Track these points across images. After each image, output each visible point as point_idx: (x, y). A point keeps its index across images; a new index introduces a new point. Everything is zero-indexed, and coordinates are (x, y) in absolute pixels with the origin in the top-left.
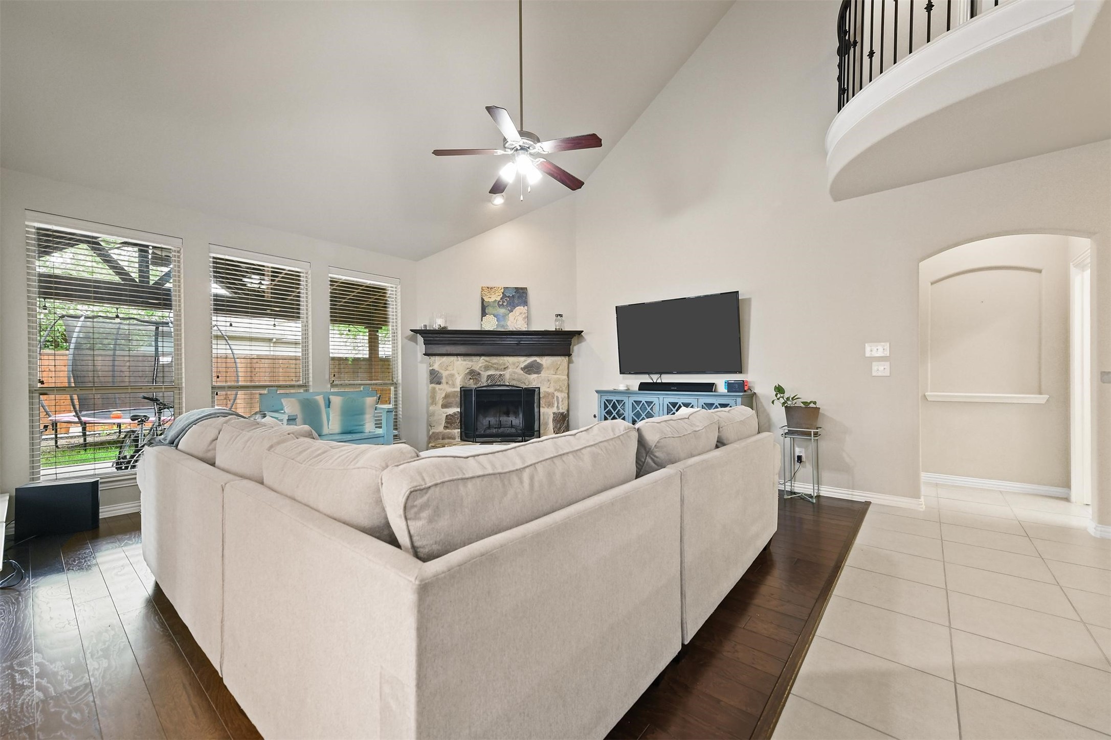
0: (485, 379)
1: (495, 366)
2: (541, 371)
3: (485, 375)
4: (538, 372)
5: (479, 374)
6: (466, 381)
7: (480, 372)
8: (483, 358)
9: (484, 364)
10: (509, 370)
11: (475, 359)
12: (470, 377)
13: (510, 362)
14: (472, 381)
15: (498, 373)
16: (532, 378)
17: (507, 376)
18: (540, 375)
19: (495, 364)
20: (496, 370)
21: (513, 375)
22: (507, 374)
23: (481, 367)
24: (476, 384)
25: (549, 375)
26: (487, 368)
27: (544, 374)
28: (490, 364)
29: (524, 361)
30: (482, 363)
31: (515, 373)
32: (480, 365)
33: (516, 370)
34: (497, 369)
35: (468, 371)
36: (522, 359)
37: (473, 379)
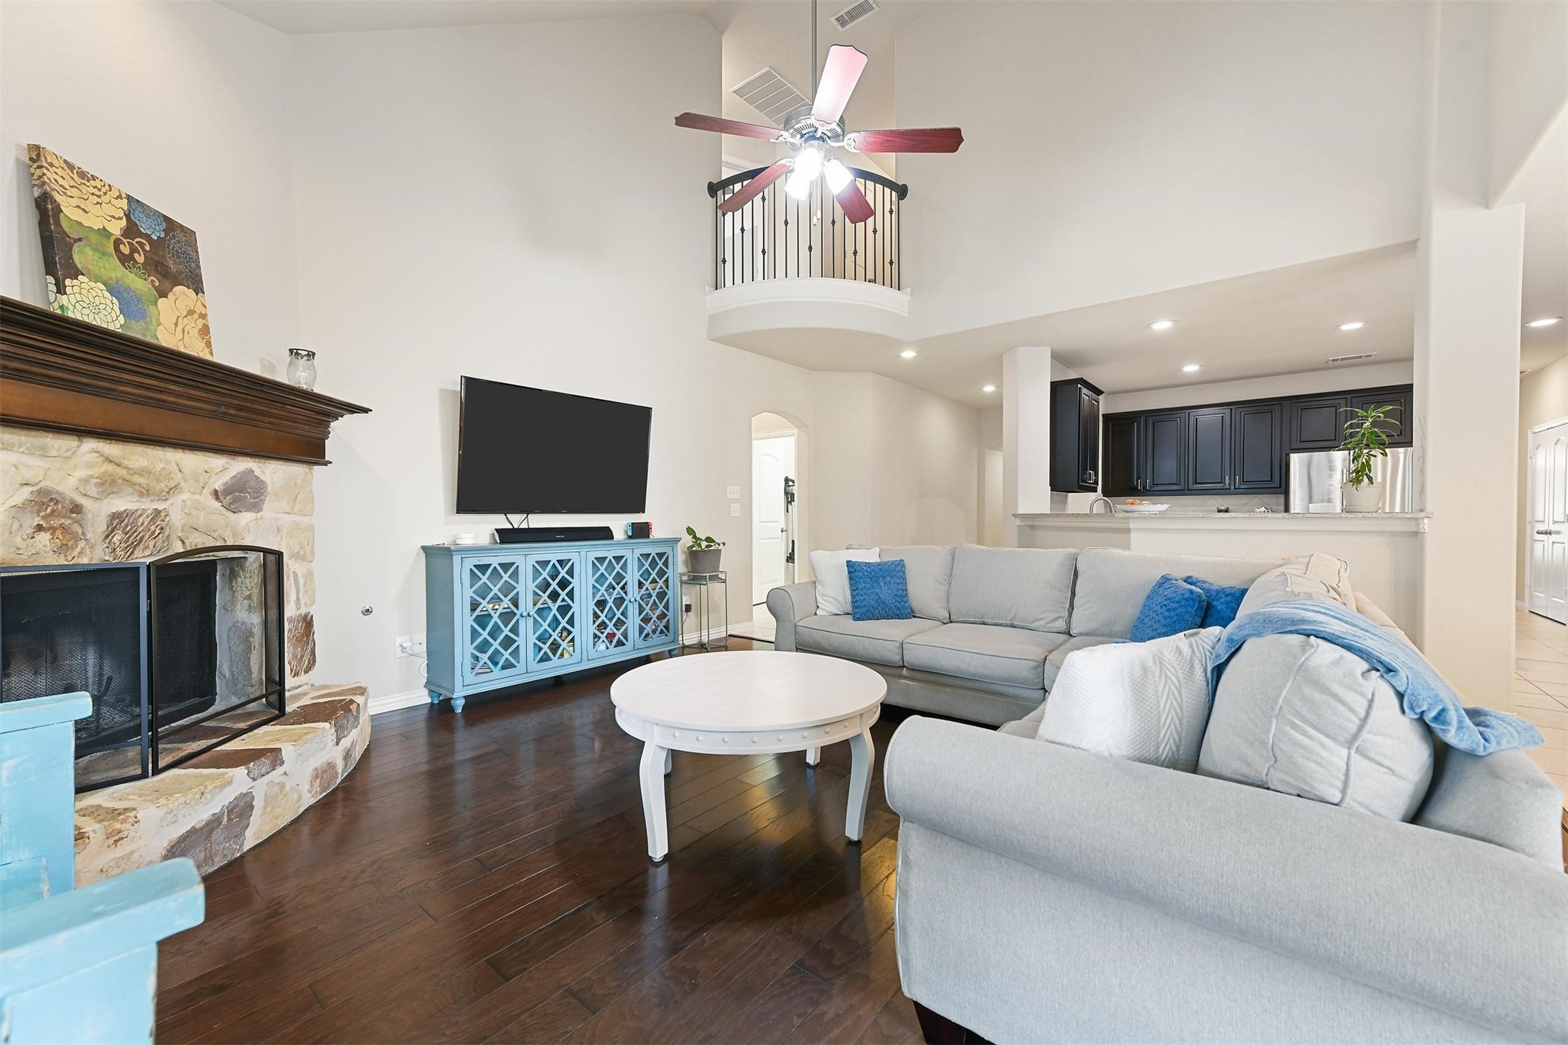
0: (102, 527)
1: (141, 480)
2: (263, 501)
3: (99, 511)
4: (256, 507)
5: (77, 509)
6: (18, 541)
7: (80, 500)
8: (90, 444)
9: (96, 471)
10: (184, 497)
11: (59, 444)
12: (37, 521)
13: (186, 471)
14: (44, 537)
15: (150, 505)
16: (243, 523)
17: (176, 518)
18: (260, 514)
19: (142, 472)
20: (141, 495)
21: (195, 513)
22: (177, 511)
23: (85, 481)
24: (64, 548)
25: (279, 516)
26: (108, 485)
27: (270, 508)
28: (123, 472)
29: (225, 469)
30: (89, 465)
31: (198, 506)
32: (82, 473)
33: (201, 499)
34: (145, 492)
35: (26, 493)
36: (216, 462)
37: (52, 530)
